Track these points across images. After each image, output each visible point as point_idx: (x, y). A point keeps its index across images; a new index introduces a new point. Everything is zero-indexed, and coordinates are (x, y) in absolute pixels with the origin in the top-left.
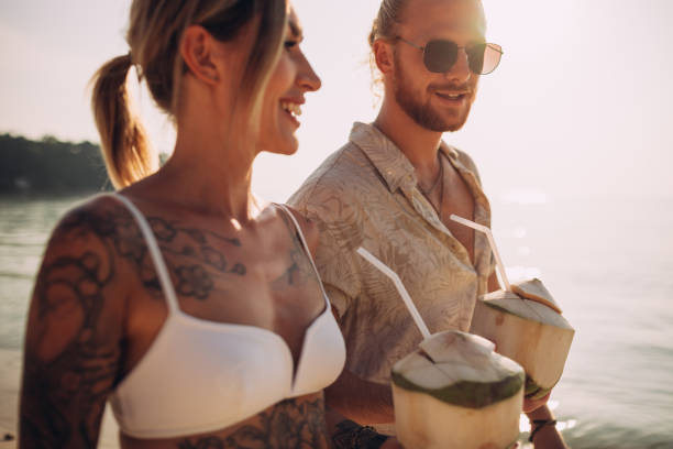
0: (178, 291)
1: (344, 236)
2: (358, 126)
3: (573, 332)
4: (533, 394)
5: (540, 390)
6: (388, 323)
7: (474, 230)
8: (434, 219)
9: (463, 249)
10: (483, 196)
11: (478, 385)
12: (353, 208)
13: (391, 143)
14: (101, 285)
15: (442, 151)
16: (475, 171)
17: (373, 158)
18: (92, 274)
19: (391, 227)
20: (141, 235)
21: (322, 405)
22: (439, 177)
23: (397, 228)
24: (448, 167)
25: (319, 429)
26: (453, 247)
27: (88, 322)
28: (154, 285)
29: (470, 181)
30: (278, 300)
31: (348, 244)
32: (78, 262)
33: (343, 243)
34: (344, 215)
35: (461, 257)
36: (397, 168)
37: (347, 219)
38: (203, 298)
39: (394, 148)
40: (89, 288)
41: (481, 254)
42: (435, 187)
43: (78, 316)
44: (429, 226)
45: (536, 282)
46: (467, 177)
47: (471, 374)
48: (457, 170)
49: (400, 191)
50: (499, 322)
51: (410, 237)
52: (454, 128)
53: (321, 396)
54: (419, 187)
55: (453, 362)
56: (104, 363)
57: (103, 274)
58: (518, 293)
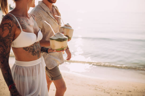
0: (22, 28)
1: (40, 19)
2: (39, 2)
3: (73, 30)
4: (69, 39)
5: (70, 38)
6: (46, 32)
7: (58, 17)
8: (52, 17)
9: (57, 21)
10: (59, 13)
11: (61, 39)
12: (41, 15)
13: (45, 5)
14: (11, 27)
15: (53, 6)
16: (58, 9)
17: (43, 7)
18: (10, 26)
19: (46, 17)
20: (16, 20)
21: (39, 43)
22: (53, 10)
23: (47, 18)
24: (54, 9)
25: (39, 46)
26: (55, 21)
27: (10, 32)
28: (19, 27)
29: (57, 11)
30: (34, 29)
31: (41, 20)
32: (8, 24)
33: (40, 20)
34: (39, 16)
35: (56, 22)
36: (46, 9)
37: (40, 16)
38: (26, 29)
39: (46, 5)
40: (10, 27)
41: (59, 22)
42: (52, 12)
43: (9, 31)
44: (52, 18)
45: (68, 24)
46: (57, 10)
47: (61, 38)
48: (55, 9)
49: (47, 12)
50: (64, 29)
51: (49, 19)
52: (54, 3)
53: (39, 42)
54: (50, 12)
55: (58, 36)
56: (12, 38)
57: (12, 26)
58: (66, 26)
